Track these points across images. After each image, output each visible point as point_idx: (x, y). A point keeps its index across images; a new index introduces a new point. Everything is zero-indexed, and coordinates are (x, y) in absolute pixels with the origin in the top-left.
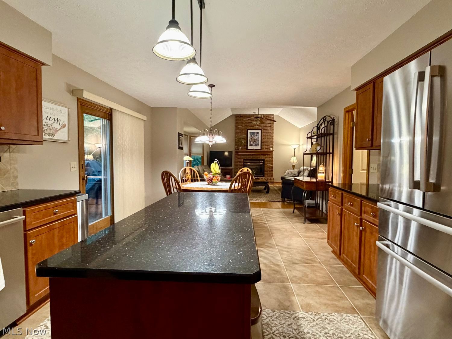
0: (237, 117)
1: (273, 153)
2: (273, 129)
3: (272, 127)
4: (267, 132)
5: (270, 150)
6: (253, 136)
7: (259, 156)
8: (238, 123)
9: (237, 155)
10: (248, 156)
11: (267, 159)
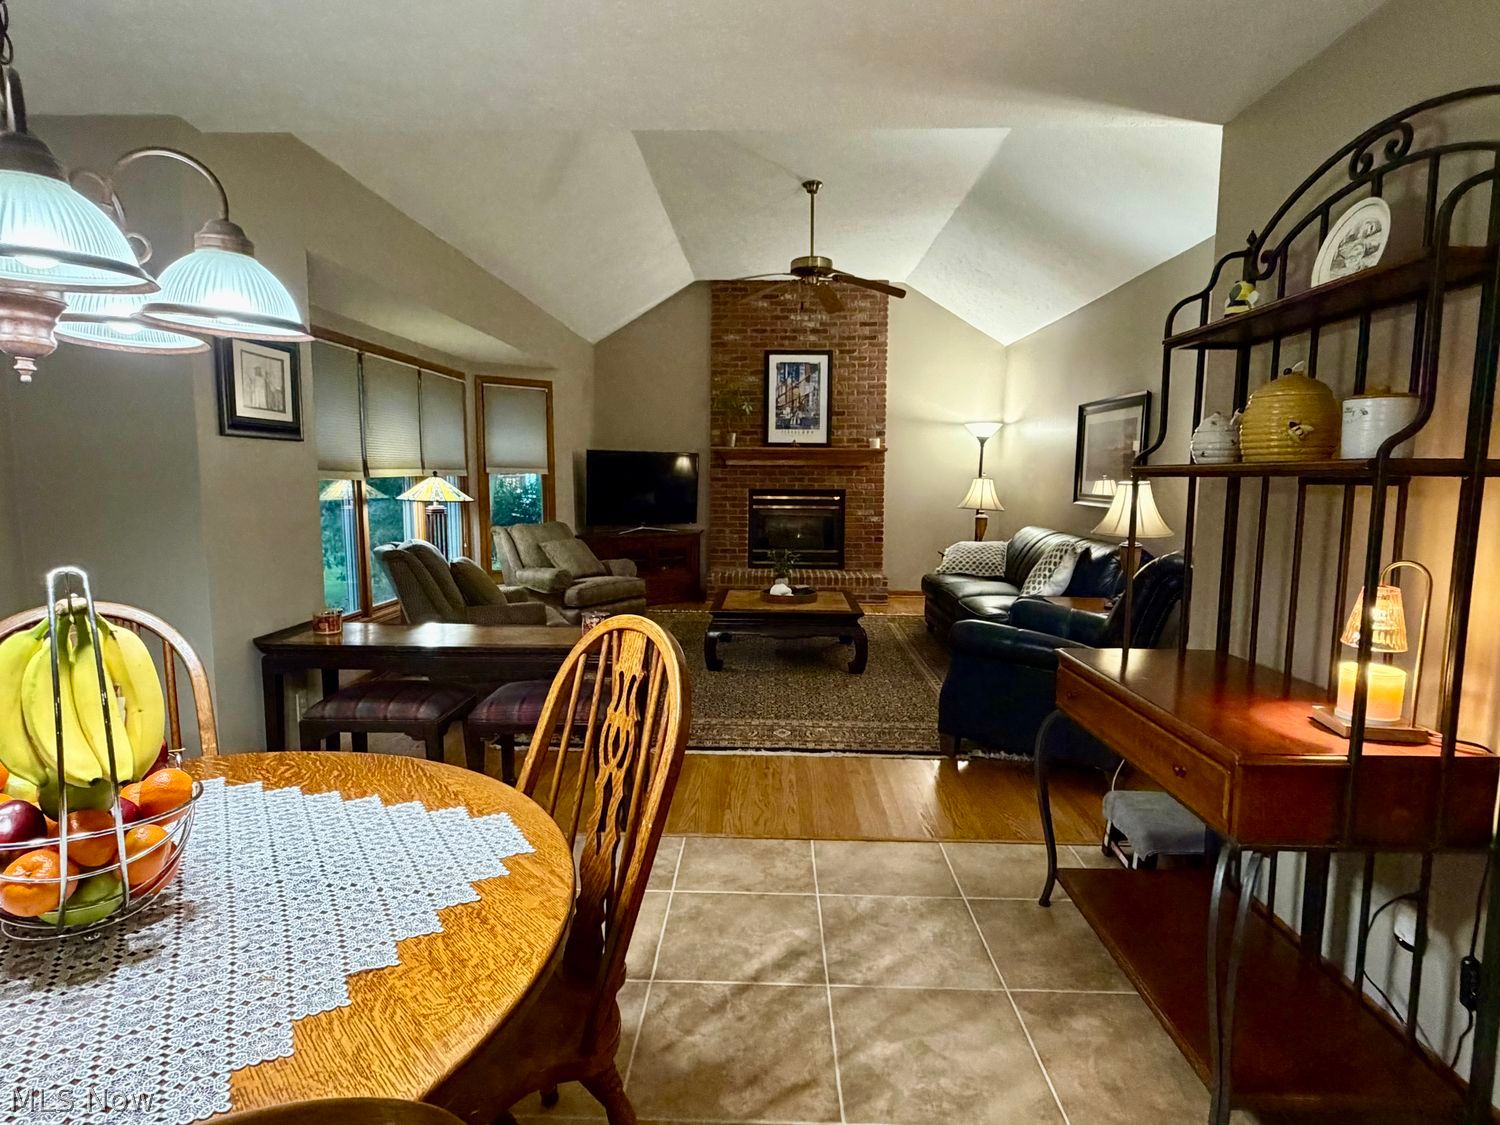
0: (721, 293)
1: (883, 461)
2: (882, 347)
3: (881, 339)
4: (856, 362)
5: (871, 448)
6: (793, 381)
7: (820, 475)
8: (725, 320)
9: (717, 472)
10: (770, 474)
11: (856, 488)
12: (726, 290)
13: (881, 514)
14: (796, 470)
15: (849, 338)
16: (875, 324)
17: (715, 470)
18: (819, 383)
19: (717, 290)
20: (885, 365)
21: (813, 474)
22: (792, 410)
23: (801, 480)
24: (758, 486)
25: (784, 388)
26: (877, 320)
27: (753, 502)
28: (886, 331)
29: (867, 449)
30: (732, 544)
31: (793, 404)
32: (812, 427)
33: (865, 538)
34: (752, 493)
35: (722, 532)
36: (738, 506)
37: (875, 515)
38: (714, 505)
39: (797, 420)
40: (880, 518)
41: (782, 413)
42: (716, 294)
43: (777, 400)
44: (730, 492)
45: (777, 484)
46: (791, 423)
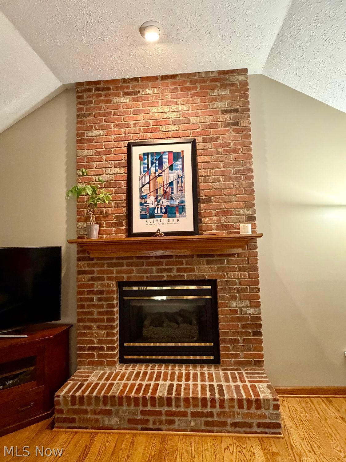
0: (85, 95)
1: (256, 247)
3: (243, 124)
5: (242, 233)
6: (156, 171)
7: (189, 265)
8: (91, 118)
9: (83, 265)
10: (137, 265)
11: (228, 278)
12: (90, 90)
13: (258, 305)
14: (164, 261)
16: (236, 111)
17: (81, 263)
18: (183, 169)
19: (82, 91)
20: (250, 150)
21: (182, 263)
22: (156, 198)
23: (170, 270)
24: (125, 278)
25: (148, 177)
26: (238, 107)
27: (122, 294)
28: (249, 116)
29: (238, 235)
30: (100, 342)
31: (157, 193)
32: (177, 215)
33: (242, 332)
34: (121, 285)
35: (90, 328)
36: (106, 299)
37: (251, 307)
38: (81, 300)
39: (161, 208)
40: (257, 309)
41: (146, 202)
42: (81, 94)
43: (141, 189)
44: (97, 286)
45: (145, 275)
46: (156, 212)
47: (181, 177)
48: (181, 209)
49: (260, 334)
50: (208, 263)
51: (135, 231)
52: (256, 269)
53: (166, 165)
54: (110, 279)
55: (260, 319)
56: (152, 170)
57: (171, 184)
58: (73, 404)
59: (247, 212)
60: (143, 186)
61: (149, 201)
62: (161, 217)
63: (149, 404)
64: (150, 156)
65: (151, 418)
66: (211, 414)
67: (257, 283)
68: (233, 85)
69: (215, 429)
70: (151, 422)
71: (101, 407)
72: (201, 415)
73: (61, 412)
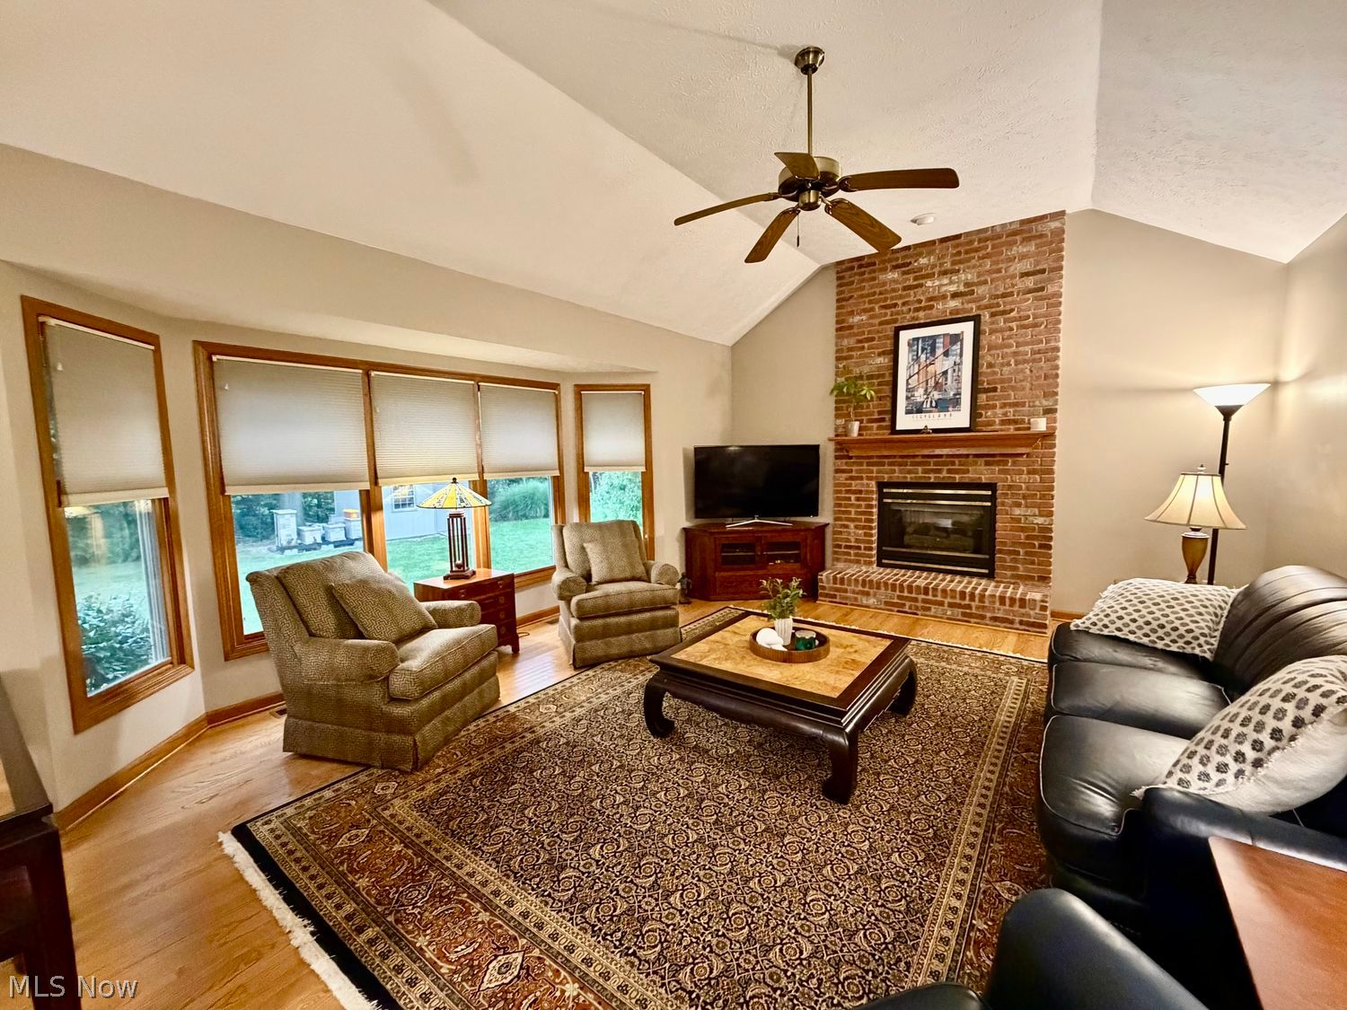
0: (846, 274)
1: (1054, 446)
2: (1054, 301)
3: (1051, 289)
4: (1014, 325)
5: (1033, 430)
6: (927, 358)
7: (963, 465)
8: (851, 301)
9: (842, 463)
10: (900, 465)
11: (1012, 481)
13: (1050, 514)
14: (932, 460)
15: (1004, 296)
16: (1043, 271)
17: (839, 462)
18: (961, 355)
19: (843, 270)
20: (1059, 322)
21: (953, 464)
22: (926, 390)
23: (939, 471)
24: (886, 478)
25: (916, 366)
26: (1045, 266)
27: (882, 496)
28: (1061, 277)
29: (1025, 432)
30: (857, 540)
31: (927, 384)
32: (950, 409)
33: (1024, 543)
34: (881, 485)
35: (847, 527)
36: (865, 499)
37: (1041, 515)
38: (838, 498)
39: (931, 402)
40: (1048, 519)
41: (913, 396)
42: (841, 275)
43: (907, 380)
44: (855, 485)
45: (908, 476)
46: (924, 406)
47: (958, 365)
48: (956, 402)
49: (1050, 547)
50: (987, 464)
51: (899, 427)
52: (1051, 472)
53: (939, 351)
54: (869, 478)
55: (1050, 530)
56: (923, 357)
57: (945, 373)
58: (835, 583)
59: (1045, 403)
60: (910, 377)
61: (916, 394)
62: (930, 412)
63: (906, 590)
64: (920, 341)
65: (908, 604)
66: (969, 607)
67: (1052, 488)
68: (1041, 236)
69: (972, 620)
70: (907, 607)
71: (860, 588)
72: (959, 606)
73: (824, 588)
